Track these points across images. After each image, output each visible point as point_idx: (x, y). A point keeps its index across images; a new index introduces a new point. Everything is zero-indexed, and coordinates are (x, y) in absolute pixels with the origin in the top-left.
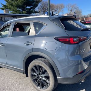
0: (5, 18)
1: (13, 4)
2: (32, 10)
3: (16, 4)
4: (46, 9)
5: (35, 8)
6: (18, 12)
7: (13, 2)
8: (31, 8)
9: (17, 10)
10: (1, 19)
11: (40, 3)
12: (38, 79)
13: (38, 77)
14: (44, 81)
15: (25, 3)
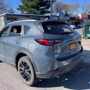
0: (19, 18)
1: (28, 5)
2: (45, 10)
3: (30, 4)
4: (60, 8)
5: (48, 8)
6: (32, 12)
7: (28, 3)
8: (45, 8)
9: (32, 11)
10: (16, 19)
11: (54, 3)
12: (24, 73)
13: (24, 72)
14: (28, 75)
15: (39, 3)
